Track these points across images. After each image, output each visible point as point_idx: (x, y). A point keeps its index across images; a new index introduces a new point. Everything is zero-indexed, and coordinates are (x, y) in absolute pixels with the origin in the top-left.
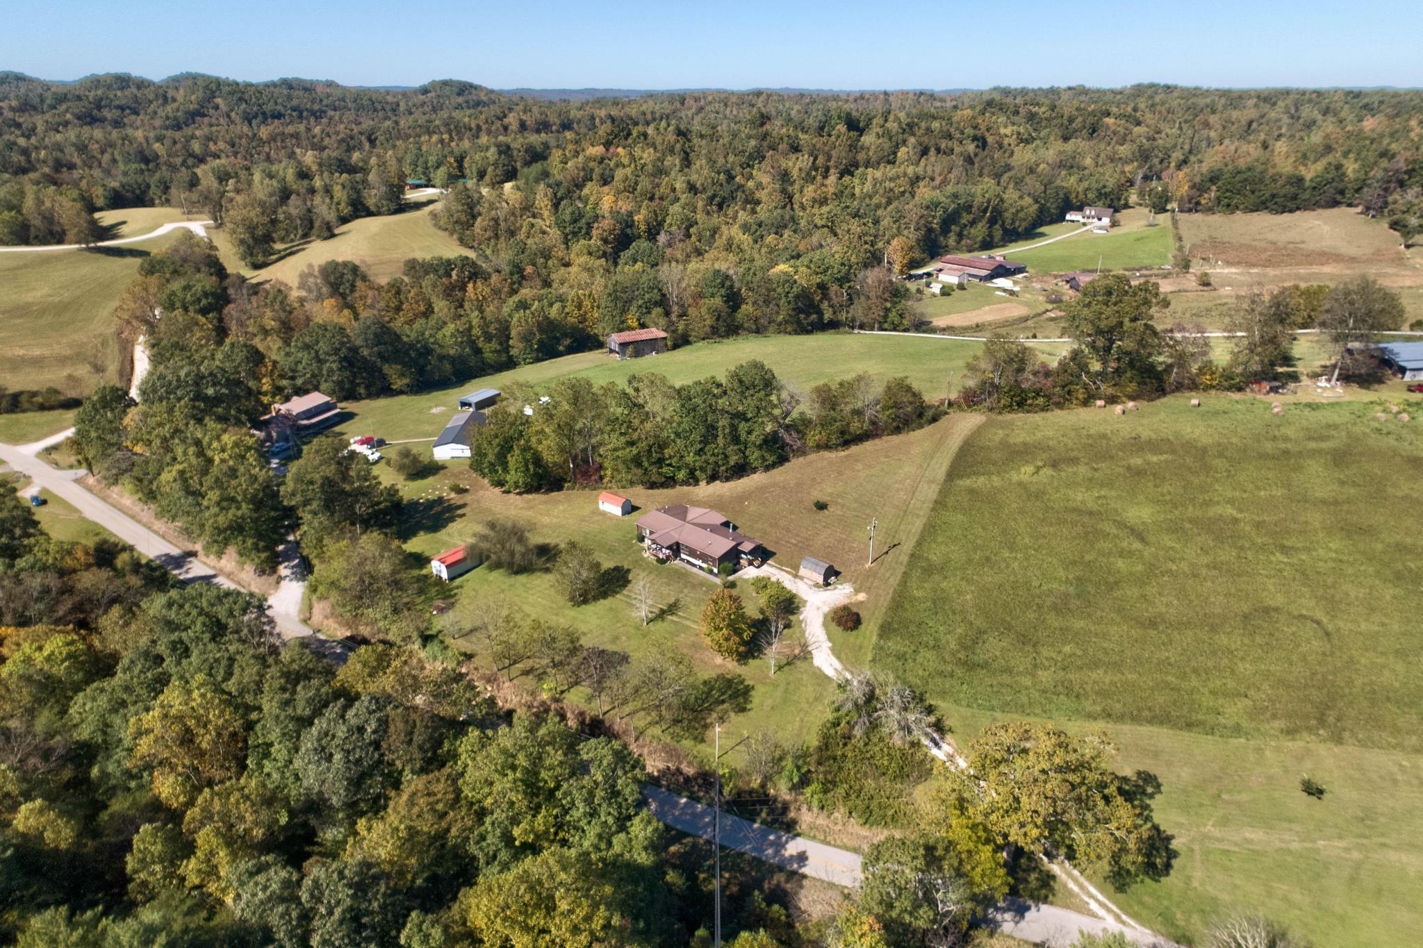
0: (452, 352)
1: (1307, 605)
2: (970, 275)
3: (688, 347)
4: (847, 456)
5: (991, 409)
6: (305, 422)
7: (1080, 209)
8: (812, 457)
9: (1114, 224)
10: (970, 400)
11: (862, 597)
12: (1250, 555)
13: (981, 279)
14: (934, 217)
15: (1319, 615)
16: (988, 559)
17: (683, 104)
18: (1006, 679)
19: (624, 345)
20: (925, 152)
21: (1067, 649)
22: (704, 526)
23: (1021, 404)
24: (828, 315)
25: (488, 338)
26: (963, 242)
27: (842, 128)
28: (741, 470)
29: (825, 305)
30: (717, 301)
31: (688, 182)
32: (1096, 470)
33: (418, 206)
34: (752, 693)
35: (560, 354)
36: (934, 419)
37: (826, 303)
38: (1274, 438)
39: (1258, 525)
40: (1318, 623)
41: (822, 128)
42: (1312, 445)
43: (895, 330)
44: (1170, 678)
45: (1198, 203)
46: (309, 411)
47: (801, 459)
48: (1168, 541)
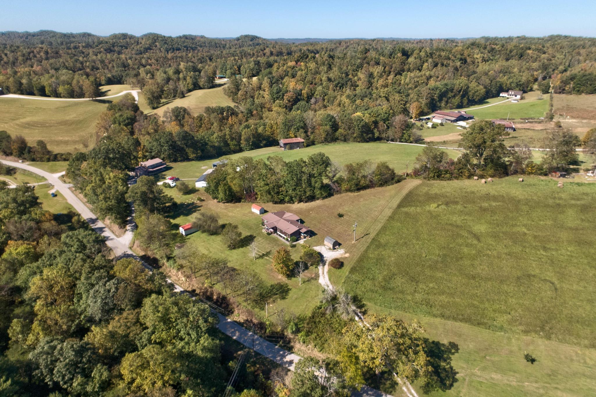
0: (216, 145)
1: (550, 275)
2: (447, 119)
3: (314, 146)
4: (357, 195)
5: (425, 178)
6: (151, 170)
7: (507, 91)
8: (343, 194)
9: (522, 98)
10: (416, 174)
11: (347, 255)
12: (527, 250)
13: (452, 121)
14: (435, 94)
15: (555, 280)
16: (406, 243)
17: (340, 44)
18: (400, 296)
19: (285, 144)
20: (436, 65)
21: (431, 285)
22: (288, 221)
23: (438, 176)
24: (377, 135)
25: (232, 139)
26: (448, 105)
27: (399, 55)
28: (312, 198)
29: (375, 130)
30: (328, 128)
31: (328, 77)
32: (465, 207)
33: (220, 85)
34: (290, 292)
35: (261, 147)
36: (399, 181)
37: (376, 130)
38: (555, 198)
39: (535, 237)
40: (553, 283)
41: (391, 55)
42: (573, 202)
43: (406, 142)
44: (475, 302)
45: (564, 90)
46: (153, 165)
47: (339, 195)
48: (490, 241)
